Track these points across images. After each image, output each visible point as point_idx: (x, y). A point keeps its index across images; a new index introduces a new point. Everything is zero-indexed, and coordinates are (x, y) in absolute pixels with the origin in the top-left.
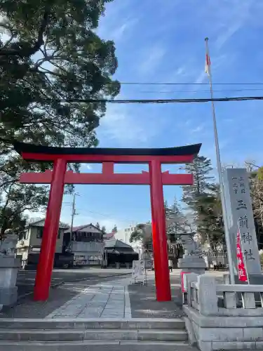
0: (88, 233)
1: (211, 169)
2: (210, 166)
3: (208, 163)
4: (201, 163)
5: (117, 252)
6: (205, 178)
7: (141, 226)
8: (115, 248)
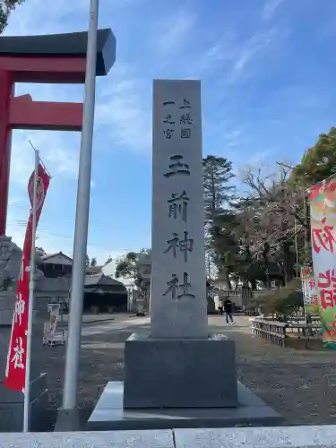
0: (56, 265)
1: (233, 176)
2: (231, 171)
3: (228, 167)
4: (219, 168)
5: (101, 291)
6: (224, 188)
7: (131, 256)
8: (97, 286)
